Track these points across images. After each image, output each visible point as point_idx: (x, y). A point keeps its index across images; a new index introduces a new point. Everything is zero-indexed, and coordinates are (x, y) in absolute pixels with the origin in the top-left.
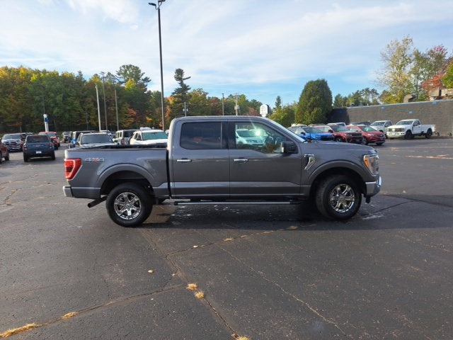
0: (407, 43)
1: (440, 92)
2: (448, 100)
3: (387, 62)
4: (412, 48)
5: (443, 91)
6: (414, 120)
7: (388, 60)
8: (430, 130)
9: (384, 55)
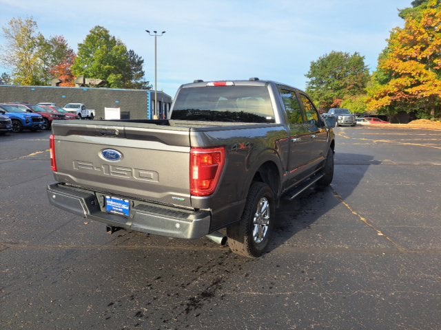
0: (31, 25)
1: (84, 80)
2: (91, 88)
3: (11, 39)
4: (37, 32)
5: (86, 79)
6: (81, 105)
7: (12, 37)
8: (92, 114)
9: (7, 32)
